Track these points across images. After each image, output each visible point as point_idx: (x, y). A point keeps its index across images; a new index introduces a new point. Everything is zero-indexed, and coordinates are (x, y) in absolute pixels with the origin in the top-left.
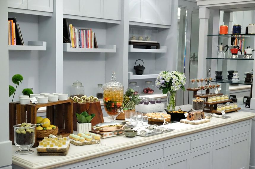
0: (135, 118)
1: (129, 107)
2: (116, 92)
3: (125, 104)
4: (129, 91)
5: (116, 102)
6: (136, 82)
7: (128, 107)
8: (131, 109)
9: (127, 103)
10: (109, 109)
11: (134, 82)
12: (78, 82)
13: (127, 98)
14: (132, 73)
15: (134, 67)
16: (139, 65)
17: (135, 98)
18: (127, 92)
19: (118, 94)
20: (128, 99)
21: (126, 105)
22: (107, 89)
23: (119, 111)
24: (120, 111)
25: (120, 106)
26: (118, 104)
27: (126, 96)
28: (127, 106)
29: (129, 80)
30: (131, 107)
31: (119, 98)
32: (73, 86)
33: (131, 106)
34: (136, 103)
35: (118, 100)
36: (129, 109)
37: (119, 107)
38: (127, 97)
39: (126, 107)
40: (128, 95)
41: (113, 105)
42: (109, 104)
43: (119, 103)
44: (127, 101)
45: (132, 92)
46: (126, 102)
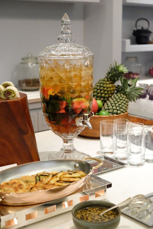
0: (126, 135)
1: (114, 108)
2: (70, 71)
3: (106, 99)
4: (115, 71)
5: (72, 99)
6: (136, 57)
7: (111, 107)
8: (119, 112)
9: (110, 99)
10: (52, 118)
11: (133, 58)
12: (30, 56)
13: (111, 85)
14: (128, 41)
15: (132, 32)
16: (142, 28)
17: (130, 85)
18: (109, 73)
19: (76, 75)
20: (112, 89)
21: (108, 102)
22: (46, 63)
23: (79, 122)
24: (81, 124)
25: (83, 111)
26: (76, 106)
27: (108, 81)
28: (109, 104)
29: (124, 53)
30: (118, 108)
31: (78, 89)
32: (21, 63)
33: (117, 105)
34: (130, 97)
35: (76, 95)
36: (113, 113)
37: (79, 111)
38: (110, 83)
39: (106, 107)
40: (111, 80)
41: (64, 106)
42: (52, 104)
43: (80, 103)
44: (109, 92)
45: (122, 73)
46: (107, 96)
